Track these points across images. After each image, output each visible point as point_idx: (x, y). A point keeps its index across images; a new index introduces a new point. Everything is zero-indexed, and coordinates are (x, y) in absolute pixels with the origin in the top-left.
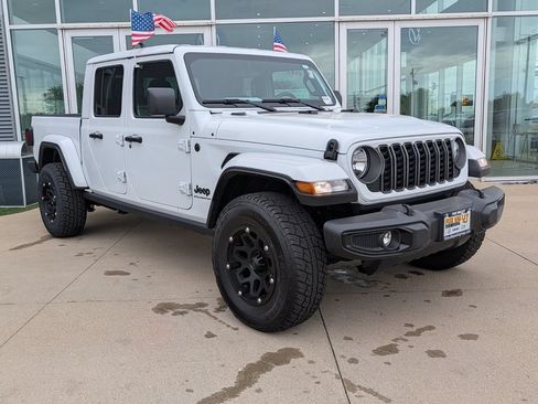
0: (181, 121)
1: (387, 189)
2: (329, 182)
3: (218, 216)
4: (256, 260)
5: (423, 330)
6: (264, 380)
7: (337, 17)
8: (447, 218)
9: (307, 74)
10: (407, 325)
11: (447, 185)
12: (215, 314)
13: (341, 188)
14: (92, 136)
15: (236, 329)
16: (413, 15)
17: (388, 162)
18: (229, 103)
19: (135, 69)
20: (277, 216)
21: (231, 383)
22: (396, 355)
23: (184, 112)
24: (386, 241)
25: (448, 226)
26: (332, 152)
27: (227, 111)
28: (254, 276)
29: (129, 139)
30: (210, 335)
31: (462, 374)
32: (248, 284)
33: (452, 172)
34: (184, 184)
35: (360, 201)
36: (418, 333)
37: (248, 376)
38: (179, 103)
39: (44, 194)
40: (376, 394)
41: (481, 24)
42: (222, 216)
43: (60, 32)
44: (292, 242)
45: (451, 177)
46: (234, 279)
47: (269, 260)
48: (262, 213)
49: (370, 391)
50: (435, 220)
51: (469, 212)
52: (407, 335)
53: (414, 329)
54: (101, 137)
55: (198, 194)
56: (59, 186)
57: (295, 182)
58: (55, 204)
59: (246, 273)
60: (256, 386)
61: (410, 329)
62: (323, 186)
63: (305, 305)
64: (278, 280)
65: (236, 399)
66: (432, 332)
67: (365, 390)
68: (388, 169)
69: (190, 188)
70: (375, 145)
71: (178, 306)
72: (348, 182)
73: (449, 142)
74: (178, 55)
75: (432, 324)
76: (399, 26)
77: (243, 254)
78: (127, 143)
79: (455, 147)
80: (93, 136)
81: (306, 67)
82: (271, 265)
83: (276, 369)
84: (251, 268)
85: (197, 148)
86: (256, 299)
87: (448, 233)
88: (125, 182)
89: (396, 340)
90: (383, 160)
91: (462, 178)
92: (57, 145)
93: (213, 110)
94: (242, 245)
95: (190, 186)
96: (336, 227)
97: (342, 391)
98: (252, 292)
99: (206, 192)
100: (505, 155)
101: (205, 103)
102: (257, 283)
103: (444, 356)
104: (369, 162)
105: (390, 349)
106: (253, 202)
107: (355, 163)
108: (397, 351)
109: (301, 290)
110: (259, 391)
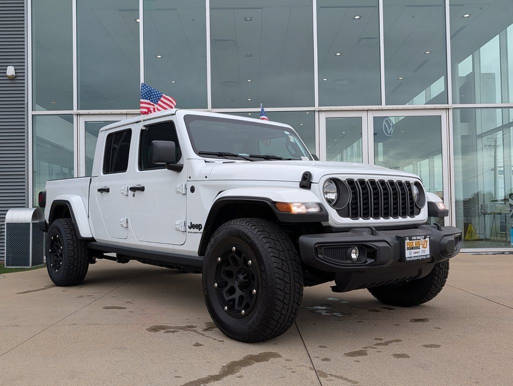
0: (179, 169)
1: (355, 216)
2: (303, 204)
3: (208, 241)
4: (241, 277)
5: (391, 342)
6: (244, 370)
7: (317, 107)
8: (407, 241)
9: (288, 139)
10: (376, 339)
11: (408, 219)
12: (203, 332)
13: (314, 210)
14: (99, 190)
15: (222, 341)
16: (384, 106)
17: (355, 193)
18: (220, 155)
19: (142, 131)
20: (259, 233)
21: (216, 372)
22: (366, 357)
23: (183, 161)
24: (354, 256)
25: (409, 249)
26: (306, 182)
27: (219, 161)
28: (238, 293)
29: (133, 189)
30: (197, 345)
31: (423, 368)
32: (233, 300)
33: (413, 210)
34: (179, 223)
35: (331, 223)
36: (387, 343)
37: (231, 369)
38: (178, 154)
39: (51, 247)
40: (345, 379)
41: (443, 114)
42: (212, 240)
43: (75, 118)
44: (272, 254)
45: (412, 214)
46: (221, 297)
47: (253, 275)
48: (246, 231)
49: (340, 377)
50: (396, 242)
51: (428, 239)
52: (376, 345)
53: (383, 341)
54: (107, 190)
55: (192, 230)
56: (66, 237)
57: (275, 203)
58: (61, 255)
59: (232, 291)
60: (238, 374)
61: (379, 342)
62: (298, 207)
63: (284, 312)
64: (260, 290)
65: (220, 381)
66: (399, 343)
67: (335, 376)
68: (355, 198)
69: (185, 225)
70: (343, 178)
71: (170, 327)
72: (320, 205)
73: (408, 184)
74: (179, 117)
75: (400, 339)
76: (371, 116)
77: (230, 274)
78: (131, 193)
79: (415, 191)
80: (101, 190)
81: (287, 133)
82: (254, 280)
83: (256, 364)
84: (236, 284)
85: (193, 190)
86: (240, 311)
87: (409, 254)
88: (127, 227)
89: (366, 348)
90: (350, 191)
91: (423, 215)
92: (67, 202)
93: (208, 159)
94: (229, 264)
95: (185, 223)
96: (310, 240)
97: (314, 377)
98: (236, 307)
99: (198, 227)
100: (477, 237)
101: (200, 154)
102: (241, 297)
103: (409, 357)
104: (338, 191)
105: (361, 353)
106: (239, 225)
107: (327, 193)
108: (366, 354)
109: (279, 297)
110: (240, 377)
